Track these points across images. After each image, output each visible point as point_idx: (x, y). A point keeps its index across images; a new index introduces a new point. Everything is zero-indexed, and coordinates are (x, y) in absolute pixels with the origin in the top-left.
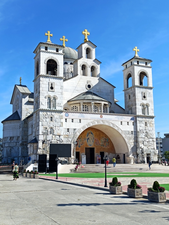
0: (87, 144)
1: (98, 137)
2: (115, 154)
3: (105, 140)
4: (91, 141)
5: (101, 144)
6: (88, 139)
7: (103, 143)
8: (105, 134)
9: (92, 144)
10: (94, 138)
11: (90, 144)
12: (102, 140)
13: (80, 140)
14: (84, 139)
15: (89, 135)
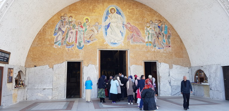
0: (104, 41)
1: (137, 22)
2: (190, 67)
3: (157, 30)
4: (118, 31)
5: (146, 40)
6: (108, 26)
7: (154, 38)
8: (159, 14)
9: (118, 41)
10: (126, 25)
11: (114, 41)
12: (150, 29)
13: (84, 29)
14: (94, 28)
15: (111, 16)
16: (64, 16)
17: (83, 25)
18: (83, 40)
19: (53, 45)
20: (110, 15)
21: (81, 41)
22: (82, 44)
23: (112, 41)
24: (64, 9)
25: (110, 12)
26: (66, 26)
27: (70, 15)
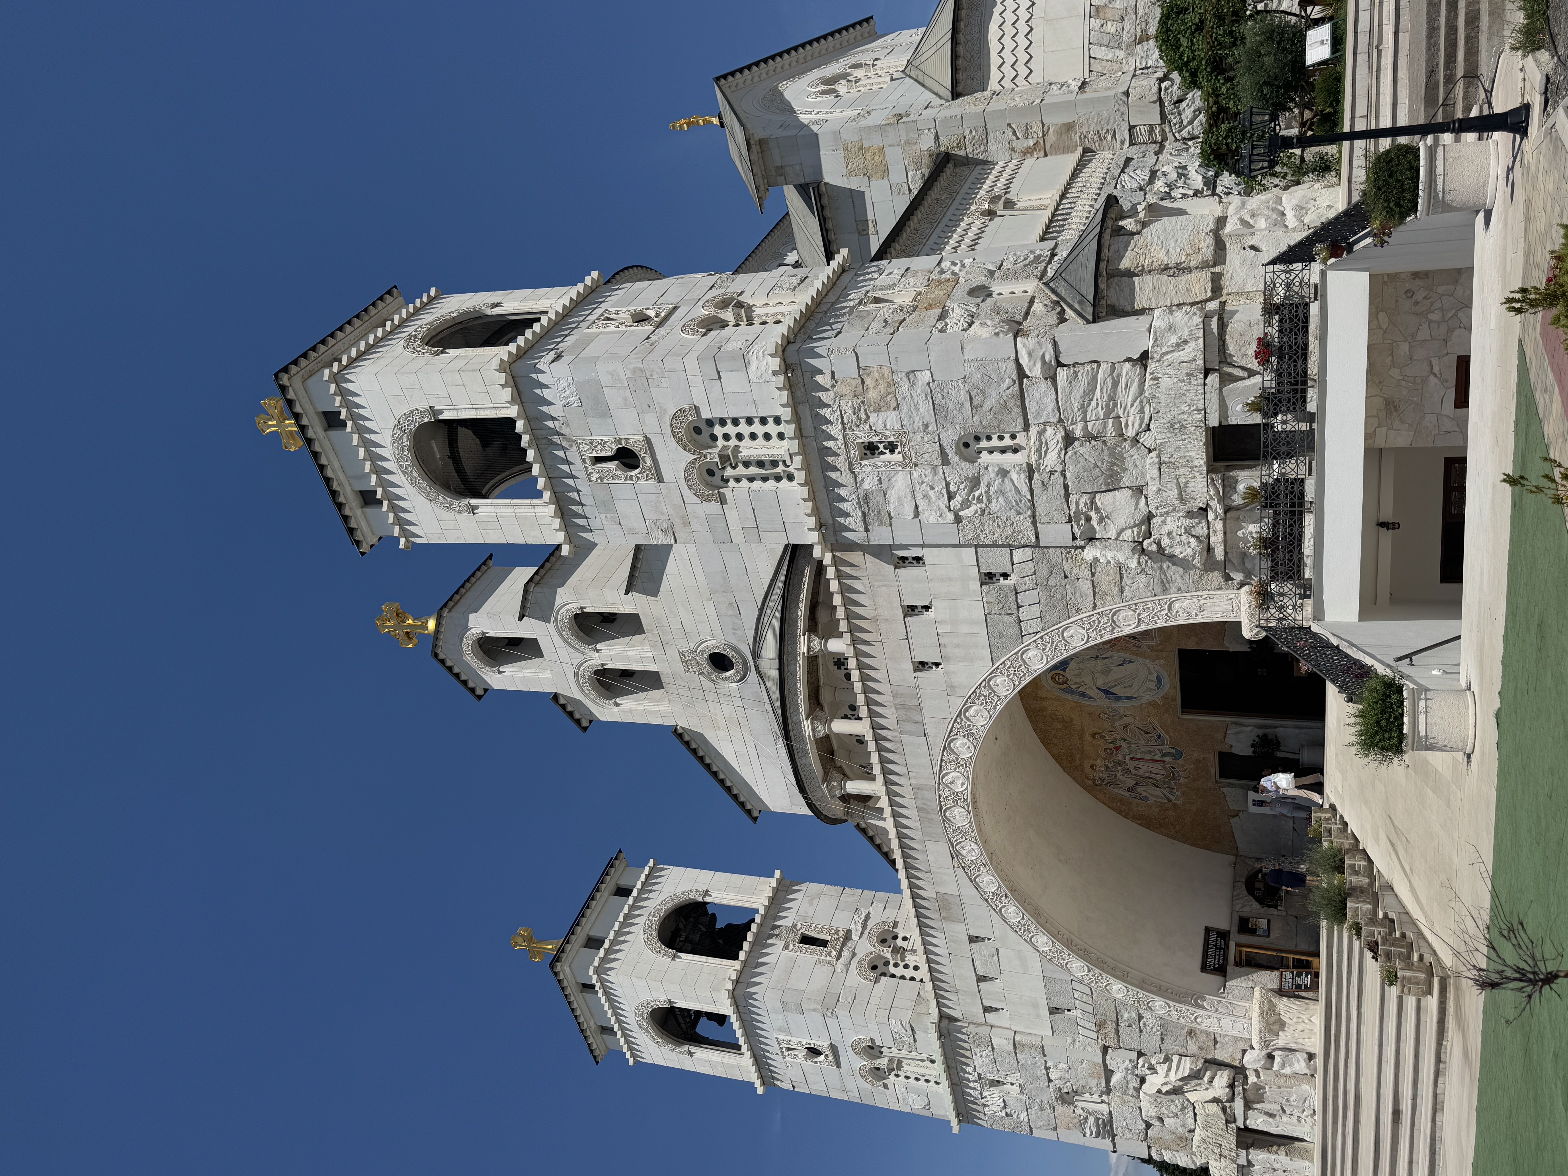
9: (1150, 673)
13: (1124, 744)
14: (1117, 724)
17: (1112, 746)
18: (1156, 748)
19: (1174, 805)
21: (1158, 752)
22: (1166, 749)
23: (1152, 685)
24: (1074, 779)
25: (1065, 686)
26: (1121, 778)
27: (1088, 770)
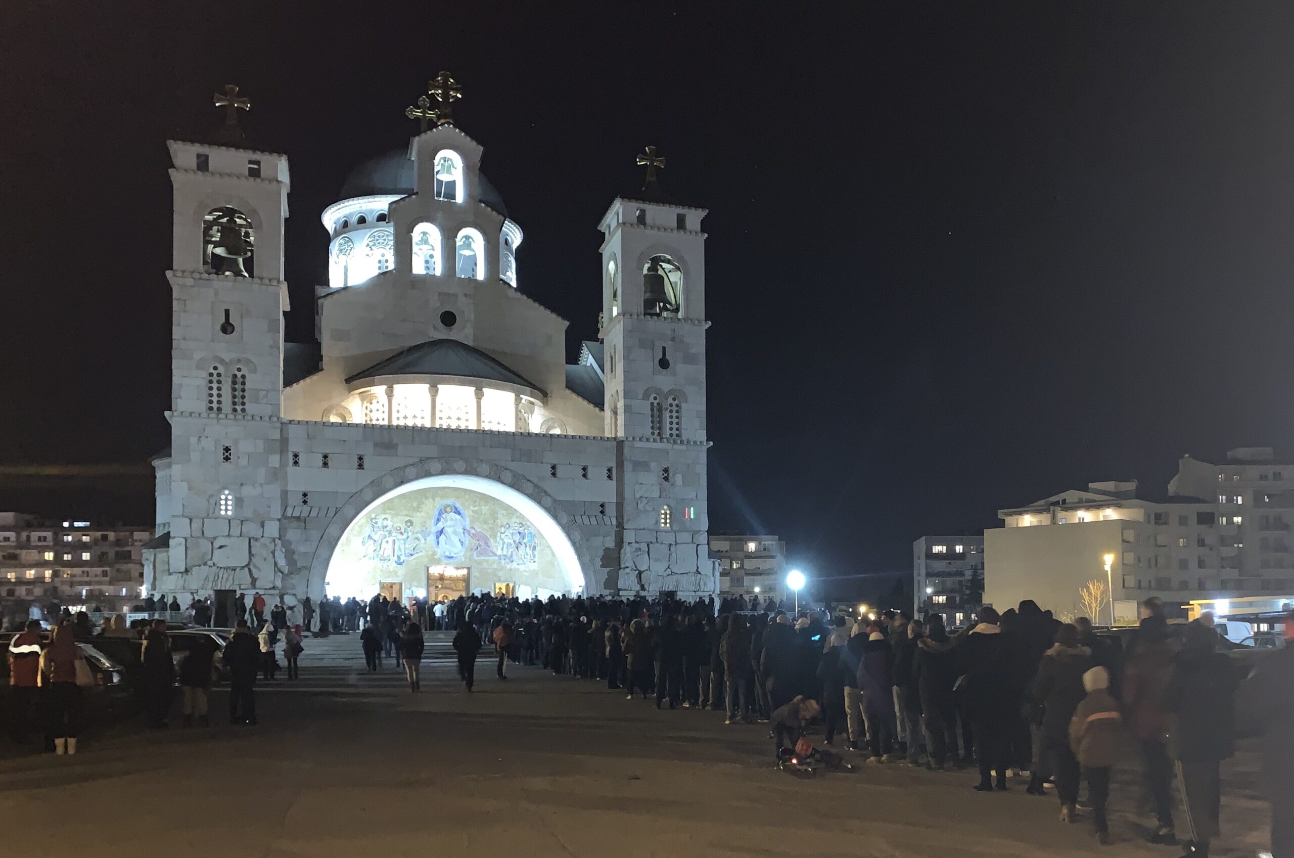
3: (517, 538)
4: (455, 540)
5: (499, 552)
6: (441, 532)
7: (511, 550)
8: (520, 513)
9: (455, 554)
10: (468, 530)
11: (450, 554)
12: (507, 535)
13: (405, 536)
14: (419, 535)
15: (446, 517)
16: (375, 519)
17: (403, 531)
20: (444, 516)
21: (401, 554)
22: (403, 558)
23: (447, 554)
25: (444, 512)
27: (384, 516)
